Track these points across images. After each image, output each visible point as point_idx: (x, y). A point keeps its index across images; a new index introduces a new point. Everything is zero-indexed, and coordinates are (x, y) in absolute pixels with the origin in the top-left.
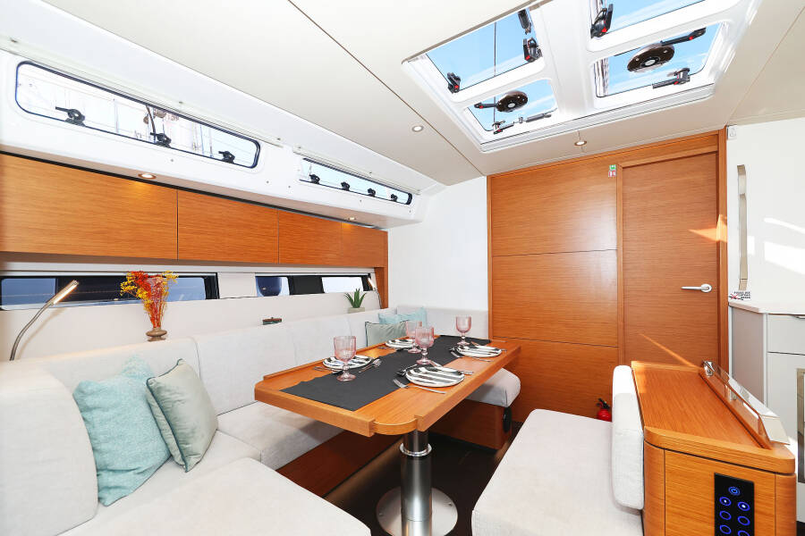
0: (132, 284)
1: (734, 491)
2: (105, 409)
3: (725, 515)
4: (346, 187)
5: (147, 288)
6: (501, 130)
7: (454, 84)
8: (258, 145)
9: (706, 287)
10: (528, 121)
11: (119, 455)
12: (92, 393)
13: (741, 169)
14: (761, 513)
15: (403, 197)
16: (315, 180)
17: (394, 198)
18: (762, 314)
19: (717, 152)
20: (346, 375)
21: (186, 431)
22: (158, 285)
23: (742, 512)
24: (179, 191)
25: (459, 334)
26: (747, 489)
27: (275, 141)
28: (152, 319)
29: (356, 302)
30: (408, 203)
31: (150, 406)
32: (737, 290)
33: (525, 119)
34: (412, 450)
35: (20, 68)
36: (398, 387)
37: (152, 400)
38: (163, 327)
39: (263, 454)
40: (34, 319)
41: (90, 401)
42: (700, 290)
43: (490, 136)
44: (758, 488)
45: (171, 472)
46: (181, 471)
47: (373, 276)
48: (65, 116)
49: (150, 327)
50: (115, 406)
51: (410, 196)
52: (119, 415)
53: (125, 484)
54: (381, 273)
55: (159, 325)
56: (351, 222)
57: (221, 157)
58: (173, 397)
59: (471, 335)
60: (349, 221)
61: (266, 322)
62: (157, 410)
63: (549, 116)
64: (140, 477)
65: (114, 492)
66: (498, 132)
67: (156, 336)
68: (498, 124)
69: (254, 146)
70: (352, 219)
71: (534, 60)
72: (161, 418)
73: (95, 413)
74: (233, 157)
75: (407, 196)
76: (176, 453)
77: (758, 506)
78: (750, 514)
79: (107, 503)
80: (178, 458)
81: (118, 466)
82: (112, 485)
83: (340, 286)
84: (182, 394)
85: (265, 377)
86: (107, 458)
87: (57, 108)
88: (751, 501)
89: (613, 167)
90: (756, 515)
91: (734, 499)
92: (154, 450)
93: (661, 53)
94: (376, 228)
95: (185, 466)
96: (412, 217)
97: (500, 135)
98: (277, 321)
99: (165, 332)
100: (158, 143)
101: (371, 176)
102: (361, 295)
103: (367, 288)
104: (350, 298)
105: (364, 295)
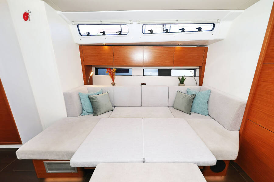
16: (151, 31)
24: (114, 46)
27: (130, 22)
51: (214, 24)
57: (118, 33)
61: (141, 84)
67: (113, 84)
70: (180, 44)
74: (121, 32)
82: (83, 112)
98: (145, 84)
99: (115, 83)
100: (103, 35)
101: (178, 22)
102: (185, 78)
103: (195, 75)
104: (180, 79)
105: (185, 79)
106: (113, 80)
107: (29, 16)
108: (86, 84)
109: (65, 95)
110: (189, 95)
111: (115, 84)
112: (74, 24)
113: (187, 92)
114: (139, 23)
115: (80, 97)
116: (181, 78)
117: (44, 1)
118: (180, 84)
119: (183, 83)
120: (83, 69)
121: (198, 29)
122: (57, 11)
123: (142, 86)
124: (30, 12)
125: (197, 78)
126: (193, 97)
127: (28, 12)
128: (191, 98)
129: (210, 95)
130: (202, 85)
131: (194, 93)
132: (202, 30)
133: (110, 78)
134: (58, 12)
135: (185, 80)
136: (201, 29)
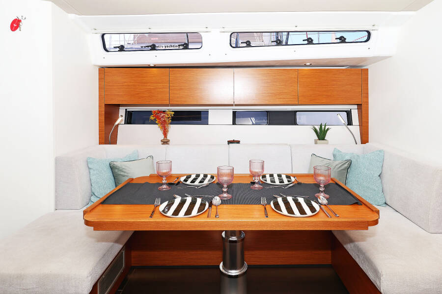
17: (343, 40)
24: (170, 69)
27: (205, 29)
29: (320, 136)
38: (168, 138)
48: (117, 49)
51: (369, 32)
57: (182, 47)
61: (229, 142)
67: (165, 142)
84: (125, 172)
98: (238, 142)
99: (169, 141)
100: (151, 50)
101: (298, 29)
102: (326, 129)
103: (350, 123)
104: (316, 131)
105: (328, 129)
106: (165, 134)
107: (20, 24)
108: (103, 141)
109: (58, 161)
110: (337, 162)
111: (170, 143)
112: (96, 33)
113: (334, 156)
114: (223, 31)
115: (90, 166)
116: (318, 128)
117: (53, 2)
118: (319, 141)
119: (323, 139)
120: (100, 111)
121: (340, 40)
122: (69, 14)
123: (230, 145)
124: (24, 18)
125: (355, 128)
126: (346, 165)
127: (20, 18)
128: (343, 167)
129: (384, 162)
130: (367, 142)
131: (347, 158)
132: (346, 41)
133: (159, 129)
134: (72, 16)
135: (328, 132)
136: (345, 39)
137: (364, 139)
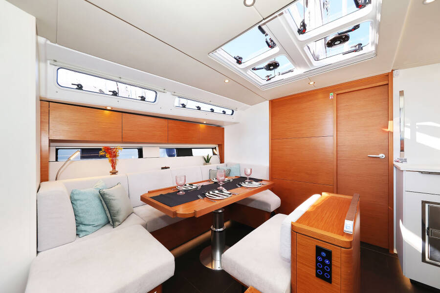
0: (104, 152)
1: (324, 254)
2: (82, 201)
3: (320, 266)
4: (199, 108)
5: (110, 153)
6: (270, 79)
7: (239, 61)
8: (156, 93)
9: (382, 156)
10: (282, 74)
11: (87, 218)
12: (77, 194)
13: (402, 93)
14: (336, 266)
15: (229, 112)
16: (184, 106)
17: (224, 112)
18: (403, 171)
19: (388, 84)
20: (181, 193)
21: (114, 212)
22: (114, 152)
23: (327, 265)
24: (123, 114)
25: (246, 176)
26: (329, 254)
27: (163, 91)
28: (112, 166)
29: (207, 161)
30: (232, 114)
31: (101, 200)
32: (399, 157)
33: (281, 73)
34: (216, 228)
35: (59, 70)
36: (199, 198)
37: (101, 198)
38: (117, 169)
39: (148, 224)
40: (64, 165)
41: (76, 197)
42: (379, 157)
43: (265, 82)
44: (333, 253)
45: (108, 228)
46: (112, 227)
47: (217, 148)
48: (76, 87)
49: (111, 169)
50: (85, 200)
51: (233, 111)
52: (87, 203)
53: (88, 230)
54: (221, 147)
55: (115, 168)
56: (205, 124)
57: (140, 98)
58: (110, 198)
59: (252, 176)
60: (203, 123)
61: (163, 168)
62: (103, 202)
63: (293, 71)
64: (95, 228)
65: (84, 233)
66: (268, 80)
67: (114, 173)
68: (268, 76)
69: (154, 93)
70: (205, 122)
71: (274, 47)
72: (105, 206)
73: (78, 202)
74: (145, 98)
75: (231, 111)
76: (110, 220)
77: (334, 262)
78: (330, 266)
79: (80, 236)
80: (111, 222)
81: (86, 222)
82: (83, 230)
83: (200, 153)
84: (114, 197)
85: (149, 192)
86: (82, 220)
87: (72, 84)
88: (330, 260)
89: (331, 94)
90: (332, 266)
91: (324, 258)
92: (101, 218)
93: (342, 38)
94: (219, 126)
95: (114, 226)
96: (234, 121)
97: (269, 82)
98: (168, 168)
100: (112, 95)
101: (211, 103)
104: (204, 158)
105: (211, 157)
106: (114, 166)
111: (118, 174)
116: (206, 157)
119: (209, 162)
130: (224, 163)
137: (222, 161)
